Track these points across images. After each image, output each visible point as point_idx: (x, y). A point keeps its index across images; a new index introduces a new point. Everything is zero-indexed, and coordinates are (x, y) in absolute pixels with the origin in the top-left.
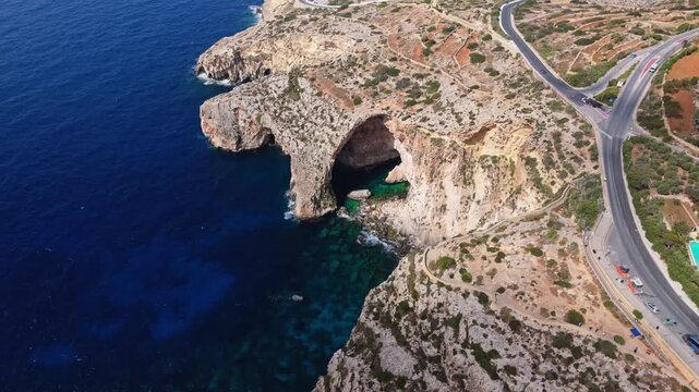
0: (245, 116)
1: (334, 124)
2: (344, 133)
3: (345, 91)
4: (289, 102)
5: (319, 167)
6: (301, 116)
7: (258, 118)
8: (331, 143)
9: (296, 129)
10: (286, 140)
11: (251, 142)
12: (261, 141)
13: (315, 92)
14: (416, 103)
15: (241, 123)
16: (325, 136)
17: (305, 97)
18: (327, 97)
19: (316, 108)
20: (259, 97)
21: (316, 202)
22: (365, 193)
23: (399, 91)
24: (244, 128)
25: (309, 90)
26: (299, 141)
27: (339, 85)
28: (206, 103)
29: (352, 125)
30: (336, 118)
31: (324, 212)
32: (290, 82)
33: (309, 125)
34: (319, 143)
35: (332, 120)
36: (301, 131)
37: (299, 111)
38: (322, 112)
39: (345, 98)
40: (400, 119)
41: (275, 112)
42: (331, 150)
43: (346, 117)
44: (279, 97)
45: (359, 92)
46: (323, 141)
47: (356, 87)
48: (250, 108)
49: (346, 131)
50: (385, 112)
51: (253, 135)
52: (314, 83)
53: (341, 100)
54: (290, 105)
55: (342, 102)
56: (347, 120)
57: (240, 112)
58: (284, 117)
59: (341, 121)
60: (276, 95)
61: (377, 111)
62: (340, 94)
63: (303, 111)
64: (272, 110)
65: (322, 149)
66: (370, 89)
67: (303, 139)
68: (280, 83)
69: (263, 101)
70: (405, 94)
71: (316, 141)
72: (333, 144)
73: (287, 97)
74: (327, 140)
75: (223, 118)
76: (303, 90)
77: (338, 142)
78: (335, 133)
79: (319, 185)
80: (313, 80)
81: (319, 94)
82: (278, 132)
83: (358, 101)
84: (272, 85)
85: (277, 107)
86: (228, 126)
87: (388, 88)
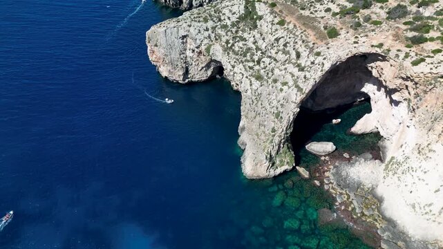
0: (193, 46)
1: (302, 62)
2: (315, 75)
3: (314, 19)
4: (244, 31)
5: (278, 115)
6: (258, 49)
7: (208, 50)
8: (297, 86)
9: (251, 64)
10: (238, 77)
11: (199, 74)
12: (209, 73)
13: (276, 20)
14: (426, 40)
15: (189, 53)
16: (289, 76)
17: (264, 25)
18: (291, 26)
19: (277, 40)
20: (210, 24)
21: (271, 159)
22: (329, 147)
23: (392, 22)
24: (191, 58)
25: (269, 18)
26: (253, 79)
27: (306, 13)
28: (152, 28)
29: (327, 66)
30: (304, 54)
31: (279, 170)
32: (246, 7)
33: (267, 60)
34: (279, 85)
35: (298, 55)
36: (257, 67)
37: (255, 43)
38: (285, 45)
39: (314, 28)
40: (408, 63)
41: (227, 42)
42: (296, 97)
43: (318, 54)
44: (233, 25)
45: (334, 22)
46: (285, 84)
47: (328, 15)
48: (200, 37)
49: (320, 74)
50: (379, 51)
51: (201, 66)
52: (275, 9)
53: (309, 31)
54: (246, 35)
55: (311, 33)
56: (320, 59)
57: (189, 40)
58: (237, 49)
59: (312, 59)
60: (229, 23)
61: (364, 48)
62: (308, 22)
63: (260, 42)
64: (224, 39)
65: (283, 94)
66: (348, 18)
67: (259, 78)
68: (235, 9)
69: (214, 28)
70: (404, 27)
71: (275, 81)
72: (300, 89)
73: (241, 25)
74: (291, 83)
75: (171, 47)
76: (260, 18)
77: (307, 87)
78: (302, 74)
79: (277, 140)
80: (273, 5)
81: (282, 23)
82: (229, 67)
83: (333, 33)
84: (225, 11)
85: (229, 37)
86: (175, 55)
87: (374, 17)
